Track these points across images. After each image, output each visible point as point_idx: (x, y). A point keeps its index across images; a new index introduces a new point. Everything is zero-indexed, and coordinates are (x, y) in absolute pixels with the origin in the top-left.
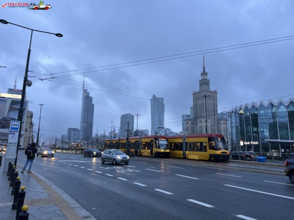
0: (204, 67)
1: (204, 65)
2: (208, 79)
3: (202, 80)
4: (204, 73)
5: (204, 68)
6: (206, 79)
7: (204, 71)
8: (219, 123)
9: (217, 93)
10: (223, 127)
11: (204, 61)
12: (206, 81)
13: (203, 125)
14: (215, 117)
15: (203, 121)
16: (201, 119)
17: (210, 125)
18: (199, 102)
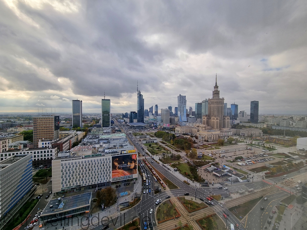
0: (216, 82)
2: (219, 90)
3: (215, 91)
4: (216, 87)
7: (216, 85)
9: (224, 100)
10: (227, 121)
12: (217, 92)
13: (215, 121)
14: (222, 115)
15: (215, 119)
16: (213, 118)
17: (219, 121)
18: (213, 106)
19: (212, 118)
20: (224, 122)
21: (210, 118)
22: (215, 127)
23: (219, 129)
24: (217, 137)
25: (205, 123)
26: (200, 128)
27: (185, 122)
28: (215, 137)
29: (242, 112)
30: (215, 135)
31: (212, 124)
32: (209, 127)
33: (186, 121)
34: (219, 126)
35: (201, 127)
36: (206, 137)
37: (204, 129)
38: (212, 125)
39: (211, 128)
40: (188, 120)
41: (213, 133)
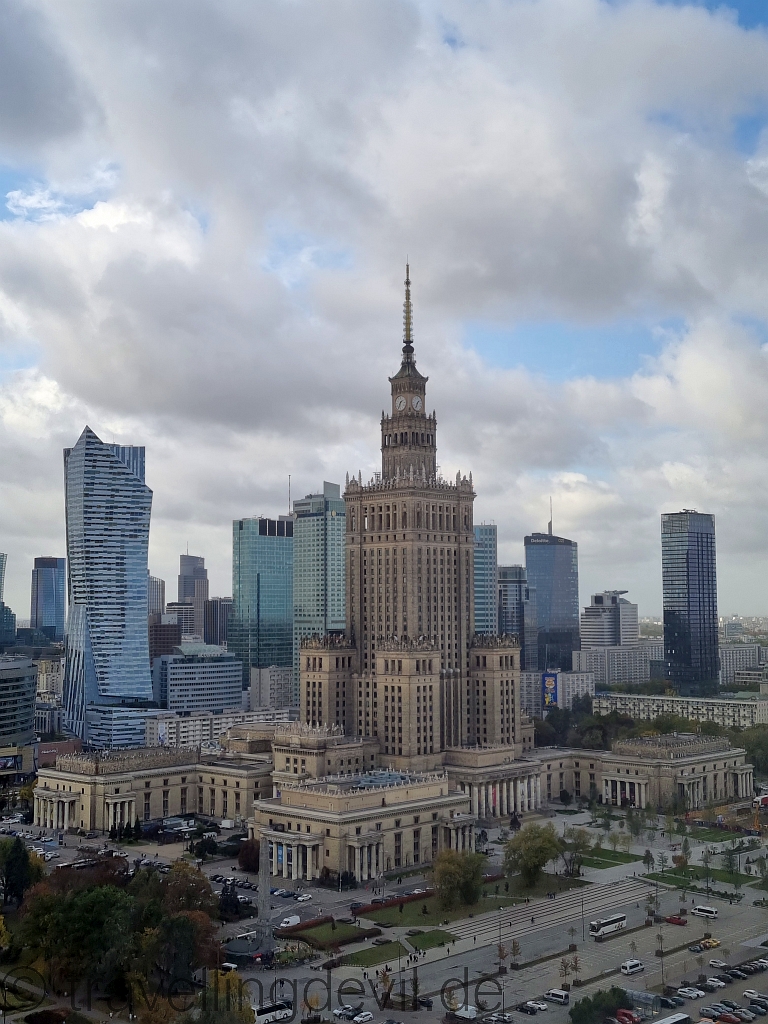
0: (408, 342)
1: (408, 330)
2: (428, 413)
3: (398, 417)
4: (409, 381)
5: (408, 350)
6: (420, 417)
7: (408, 364)
8: (481, 663)
9: (471, 495)
10: (497, 683)
11: (408, 305)
12: (420, 429)
13: (408, 686)
14: (458, 628)
15: (408, 664)
16: (393, 655)
17: (436, 686)
18: (383, 546)
19: (380, 663)
20: (477, 690)
21: (367, 665)
22: (410, 743)
23: (438, 758)
24: (426, 830)
25: (325, 708)
26: (280, 759)
27: (139, 703)
28: (408, 835)
29: (608, 603)
30: (407, 819)
31: (380, 719)
32: (356, 748)
33: (148, 693)
34: (437, 734)
35: (286, 747)
36: (333, 845)
37: (312, 763)
38: (381, 728)
39: (374, 750)
40: (162, 683)
41: (395, 796)
